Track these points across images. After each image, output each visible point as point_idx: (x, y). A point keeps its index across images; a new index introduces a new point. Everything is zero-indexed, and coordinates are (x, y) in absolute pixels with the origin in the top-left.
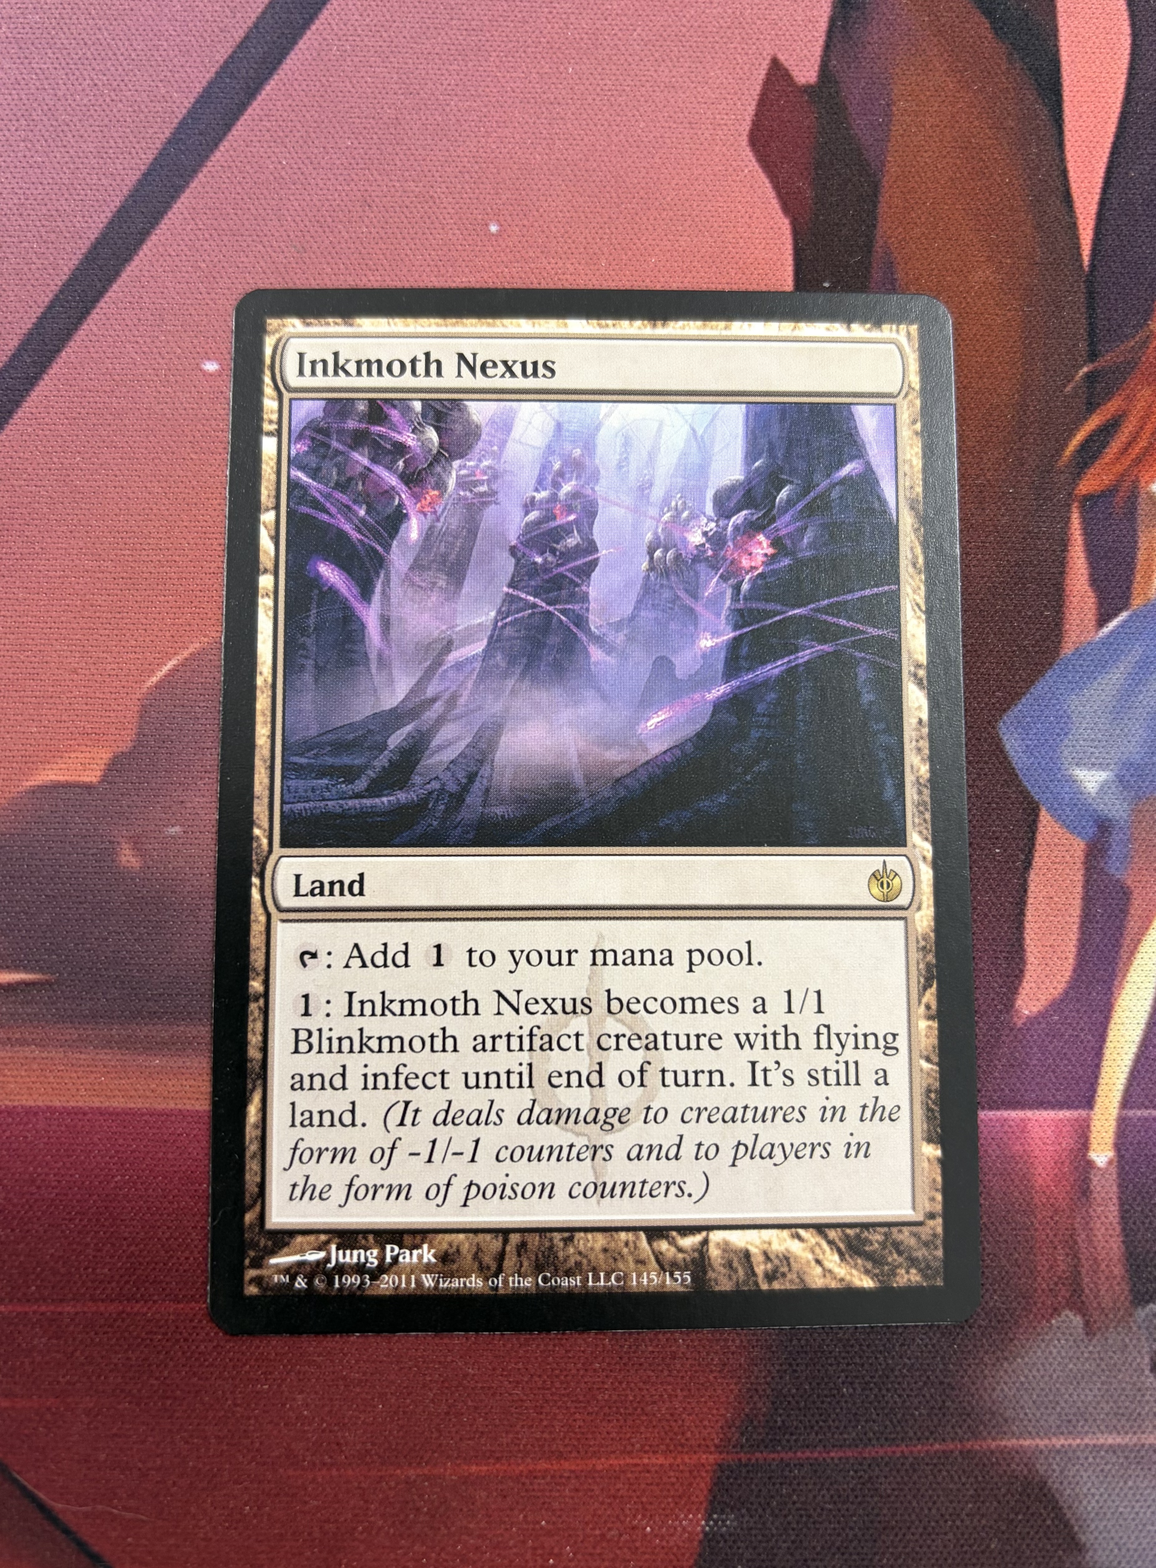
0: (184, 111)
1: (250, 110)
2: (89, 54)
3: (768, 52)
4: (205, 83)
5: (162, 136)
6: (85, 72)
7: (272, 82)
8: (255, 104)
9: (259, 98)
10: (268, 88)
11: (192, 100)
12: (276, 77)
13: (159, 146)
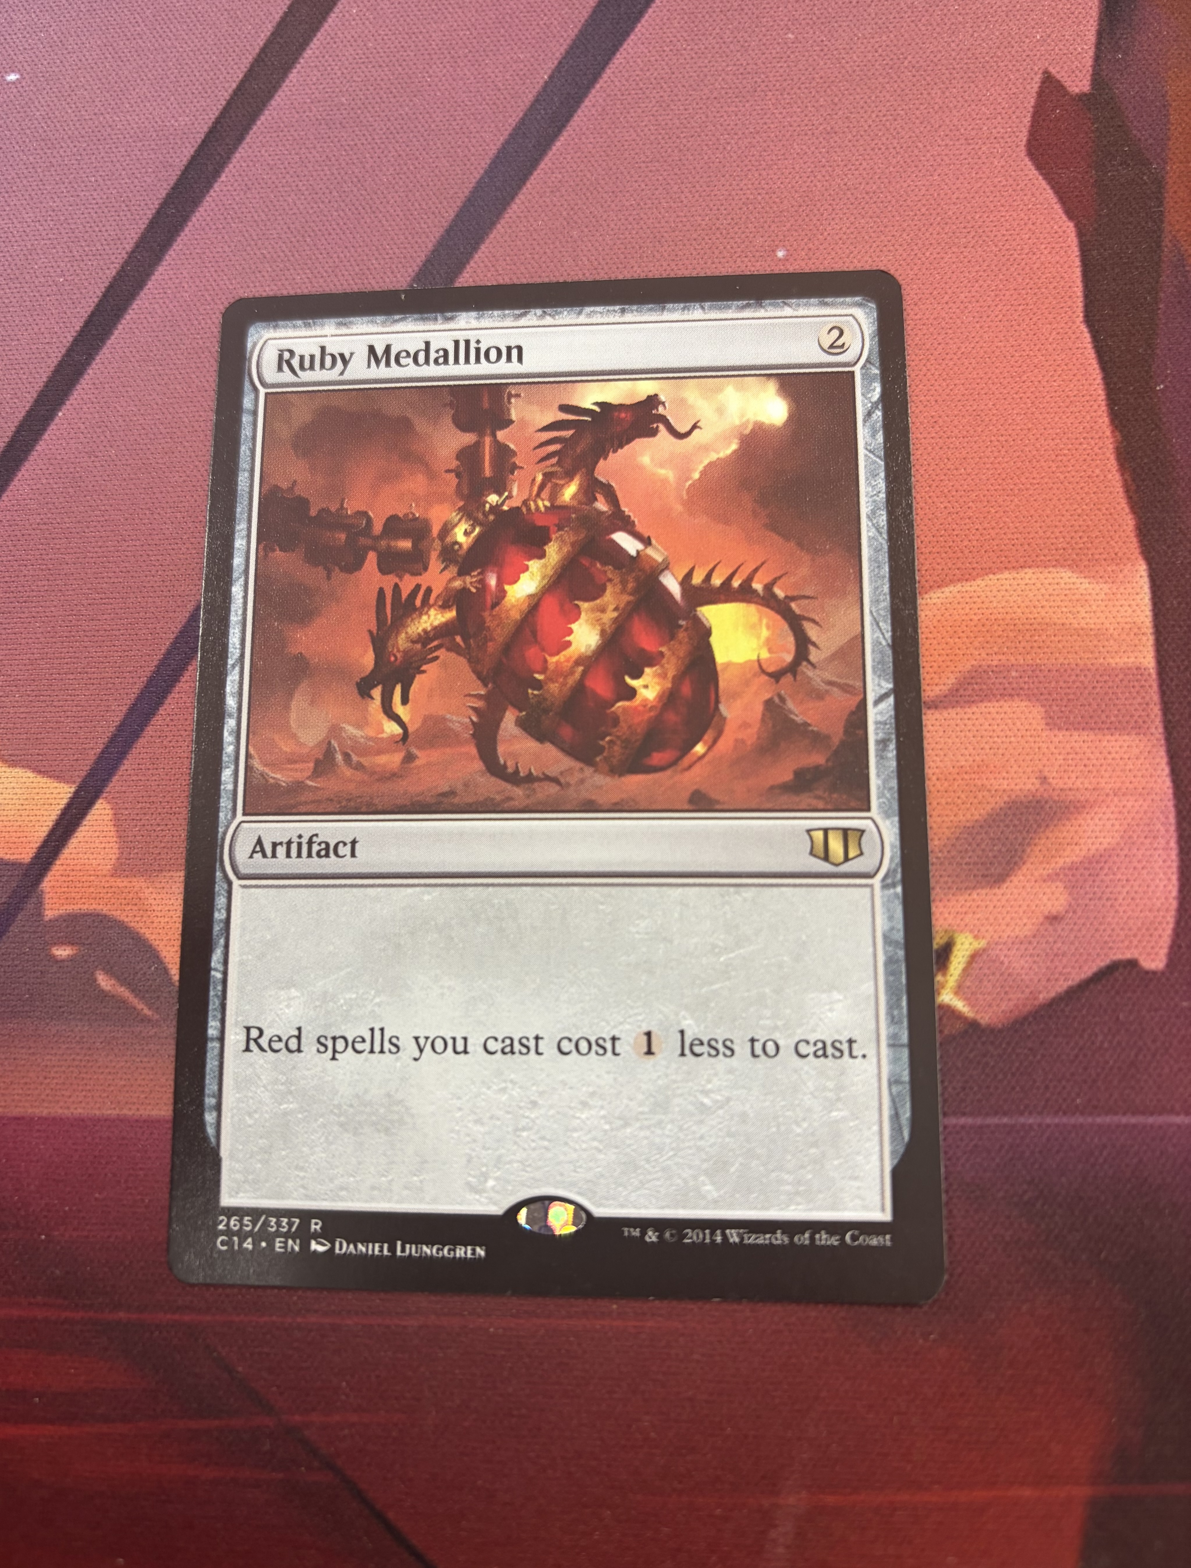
0: (482, 172)
1: (542, 165)
2: (392, 128)
3: (1039, 68)
4: (499, 144)
5: (461, 195)
6: (390, 146)
7: (562, 139)
8: (546, 159)
9: (550, 154)
10: (558, 144)
11: (488, 162)
12: (565, 133)
13: (459, 204)
